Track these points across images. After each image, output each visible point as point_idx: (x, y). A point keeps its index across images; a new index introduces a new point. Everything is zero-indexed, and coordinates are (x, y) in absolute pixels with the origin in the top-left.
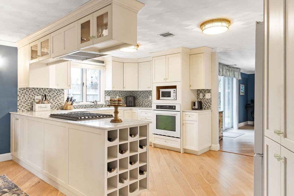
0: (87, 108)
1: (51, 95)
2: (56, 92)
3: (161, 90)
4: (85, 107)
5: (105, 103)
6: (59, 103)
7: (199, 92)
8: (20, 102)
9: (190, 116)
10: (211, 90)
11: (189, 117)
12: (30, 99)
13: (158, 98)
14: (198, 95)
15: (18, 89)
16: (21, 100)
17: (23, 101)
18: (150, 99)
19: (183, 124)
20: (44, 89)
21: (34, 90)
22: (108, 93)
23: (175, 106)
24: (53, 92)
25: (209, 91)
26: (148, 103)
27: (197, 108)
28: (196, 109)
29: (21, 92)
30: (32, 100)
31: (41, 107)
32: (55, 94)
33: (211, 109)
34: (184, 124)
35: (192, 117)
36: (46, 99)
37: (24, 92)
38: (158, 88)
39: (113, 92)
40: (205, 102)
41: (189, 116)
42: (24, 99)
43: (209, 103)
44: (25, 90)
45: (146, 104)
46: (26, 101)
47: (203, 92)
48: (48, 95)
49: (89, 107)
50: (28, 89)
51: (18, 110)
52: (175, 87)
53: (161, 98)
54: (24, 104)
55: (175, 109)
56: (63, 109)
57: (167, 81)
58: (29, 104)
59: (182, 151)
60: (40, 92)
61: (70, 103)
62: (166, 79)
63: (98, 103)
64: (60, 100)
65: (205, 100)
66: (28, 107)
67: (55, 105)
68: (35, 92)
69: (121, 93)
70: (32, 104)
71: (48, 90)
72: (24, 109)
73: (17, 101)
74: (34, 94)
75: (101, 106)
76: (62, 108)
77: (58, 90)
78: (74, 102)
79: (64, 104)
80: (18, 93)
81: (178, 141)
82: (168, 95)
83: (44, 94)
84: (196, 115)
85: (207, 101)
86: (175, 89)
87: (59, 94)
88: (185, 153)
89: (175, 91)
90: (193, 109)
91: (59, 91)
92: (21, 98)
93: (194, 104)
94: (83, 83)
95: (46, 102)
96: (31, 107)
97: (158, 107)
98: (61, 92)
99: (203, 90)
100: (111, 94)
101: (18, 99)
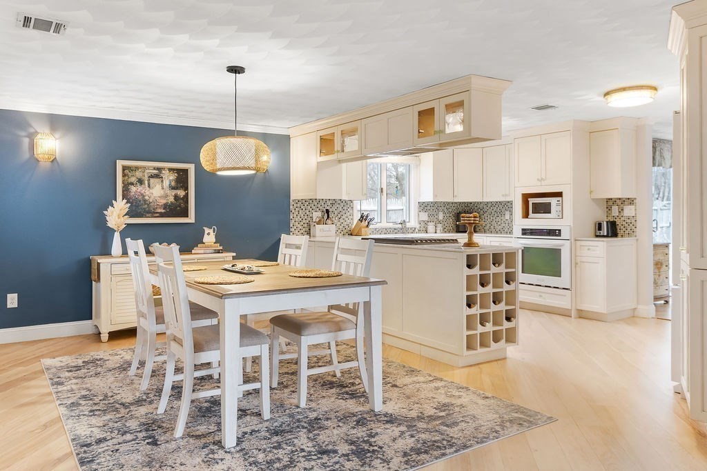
0: (389, 233)
2: (342, 204)
3: (532, 201)
5: (419, 225)
6: (345, 223)
7: (610, 203)
8: (293, 221)
9: (590, 247)
10: (635, 199)
11: (589, 249)
12: (306, 217)
13: (526, 215)
14: (609, 209)
15: (291, 201)
16: (295, 218)
17: (297, 219)
18: (507, 217)
19: (576, 264)
20: (318, 201)
21: (311, 201)
22: (424, 206)
23: (560, 230)
24: (338, 206)
25: (631, 201)
26: (503, 225)
27: (605, 234)
28: (604, 236)
29: (295, 205)
30: (309, 219)
31: (322, 230)
32: (341, 209)
33: (636, 236)
34: (579, 263)
35: (594, 250)
36: (328, 217)
37: (298, 206)
38: (526, 197)
39: (432, 205)
40: (624, 223)
41: (587, 248)
42: (299, 217)
43: (631, 225)
44: (300, 203)
45: (498, 228)
46: (301, 219)
47: (620, 204)
48: (331, 210)
49: (392, 231)
50: (304, 202)
51: (291, 234)
52: (559, 194)
53: (531, 215)
54: (299, 226)
55: (560, 235)
56: (351, 235)
57: (543, 183)
58: (306, 225)
59: (573, 313)
60: (319, 206)
61: (364, 223)
62: (542, 179)
63: (408, 225)
64: (347, 219)
65: (623, 219)
66: (304, 229)
68: (312, 206)
69: (448, 207)
70: (309, 225)
72: (298, 233)
73: (290, 219)
74: (311, 209)
75: (411, 231)
76: (350, 233)
77: (344, 202)
78: (373, 222)
79: (353, 226)
80: (291, 207)
81: (565, 296)
82: (546, 209)
83: (325, 210)
84: (601, 246)
85: (628, 221)
86: (560, 199)
87: (345, 208)
88: (580, 317)
89: (561, 202)
90: (597, 236)
91: (345, 204)
92: (295, 216)
93: (600, 226)
94: (382, 189)
95: (329, 221)
96: (307, 229)
97: (525, 232)
98: (349, 206)
99: (620, 199)
100: (429, 208)
101: (291, 217)
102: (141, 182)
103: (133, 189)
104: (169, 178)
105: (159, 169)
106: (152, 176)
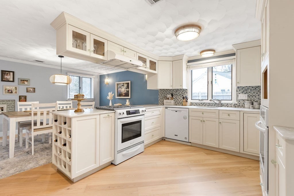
0: (211, 106)
1: (177, 94)
2: (181, 91)
4: (209, 105)
15: (159, 90)
17: (161, 98)
20: (173, 90)
21: (167, 90)
24: (179, 92)
30: (166, 97)
31: (167, 102)
32: (181, 93)
42: (162, 97)
44: (162, 91)
48: (176, 94)
49: (213, 105)
50: (164, 90)
51: (159, 103)
60: (170, 92)
67: (181, 101)
68: (167, 92)
71: (176, 90)
72: (162, 103)
74: (167, 94)
77: (182, 90)
87: (183, 93)
92: (160, 96)
98: (185, 92)
101: (159, 97)
102: (120, 87)
103: (119, 89)
104: (126, 85)
105: (123, 83)
106: (122, 86)
